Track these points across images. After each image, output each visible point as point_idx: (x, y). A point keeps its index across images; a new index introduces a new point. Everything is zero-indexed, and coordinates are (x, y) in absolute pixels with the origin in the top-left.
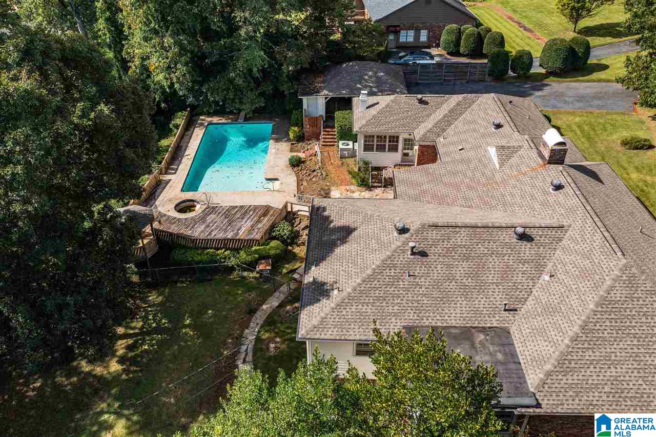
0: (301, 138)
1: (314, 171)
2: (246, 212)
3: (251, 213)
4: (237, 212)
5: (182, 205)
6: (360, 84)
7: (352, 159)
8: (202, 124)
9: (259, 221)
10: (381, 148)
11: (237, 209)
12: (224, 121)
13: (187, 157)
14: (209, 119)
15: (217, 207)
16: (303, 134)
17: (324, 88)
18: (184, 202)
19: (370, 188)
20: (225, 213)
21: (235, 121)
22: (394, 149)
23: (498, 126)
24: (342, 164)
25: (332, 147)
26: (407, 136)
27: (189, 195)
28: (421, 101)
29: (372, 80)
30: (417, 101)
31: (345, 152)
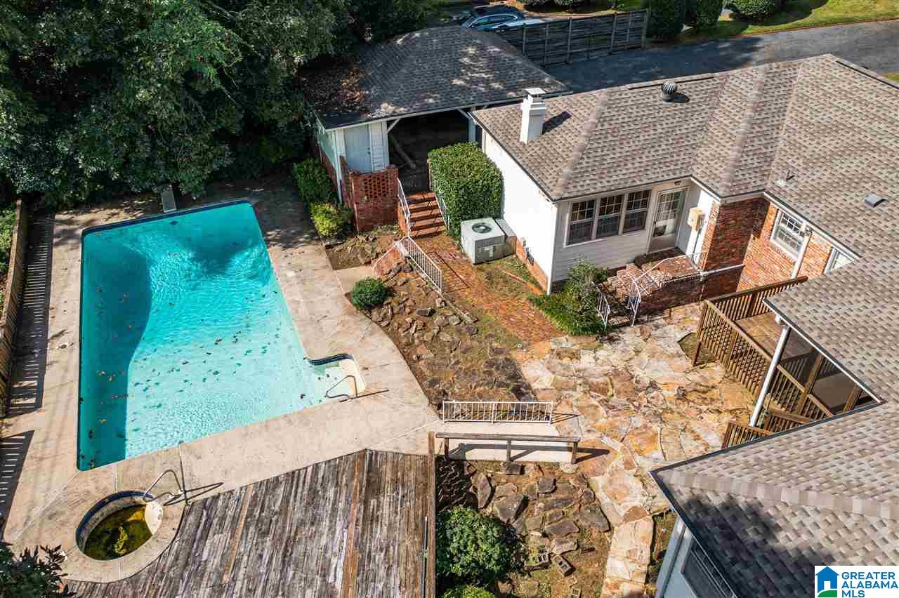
0: (346, 230)
1: (433, 312)
2: (313, 493)
3: (331, 493)
4: (286, 500)
5: (97, 515)
6: (459, 79)
7: (506, 262)
8: (69, 235)
9: (370, 519)
10: (608, 229)
11: (280, 491)
12: (123, 216)
13: (58, 343)
14: (84, 218)
15: (216, 498)
16: (353, 217)
18: (101, 504)
19: (605, 334)
20: (250, 514)
21: (154, 210)
22: (636, 223)
24: (489, 278)
25: (435, 239)
26: (670, 188)
28: (674, 96)
30: (662, 95)
31: (487, 249)
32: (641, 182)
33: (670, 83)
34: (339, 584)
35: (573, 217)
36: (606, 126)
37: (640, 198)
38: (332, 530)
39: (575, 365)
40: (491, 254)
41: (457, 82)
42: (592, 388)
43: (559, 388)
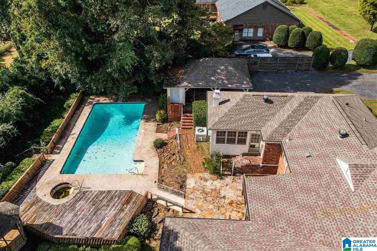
0: (165, 120)
1: (174, 154)
2: (112, 198)
3: (116, 200)
4: (104, 198)
5: (59, 187)
6: (214, 77)
7: (206, 144)
8: (90, 103)
9: (122, 210)
10: (231, 141)
11: (104, 195)
12: (108, 101)
13: (72, 136)
14: (97, 99)
15: (87, 191)
17: (185, 80)
18: (61, 184)
19: (221, 176)
20: (93, 199)
21: (116, 101)
22: (242, 141)
23: (345, 136)
24: (198, 147)
25: (189, 130)
27: (66, 178)
29: (223, 73)
30: (263, 100)
31: (200, 138)
32: (242, 129)
33: (265, 97)
34: (104, 225)
35: (217, 135)
36: (238, 107)
37: (243, 134)
38: (110, 210)
40: (202, 140)
42: (204, 192)
43: (194, 189)
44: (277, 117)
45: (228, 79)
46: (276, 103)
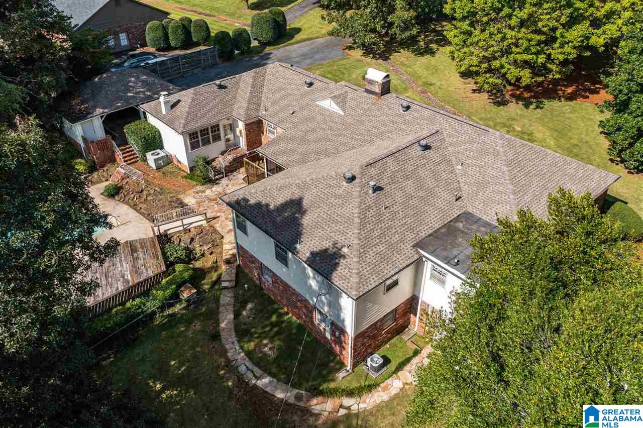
0: (93, 168)
1: (142, 191)
6: (130, 93)
7: (170, 166)
10: (206, 142)
16: (94, 162)
19: (213, 182)
22: (217, 138)
23: (311, 84)
24: (163, 173)
25: (136, 164)
26: (227, 122)
28: (221, 87)
29: (138, 85)
30: (216, 87)
31: (160, 162)
32: (213, 122)
33: (218, 82)
34: (129, 278)
35: (191, 139)
36: (196, 102)
37: (216, 128)
38: (122, 266)
39: (204, 195)
40: (162, 164)
41: (130, 94)
42: (210, 200)
43: (199, 204)
44: (239, 98)
45: (148, 90)
46: (229, 86)
